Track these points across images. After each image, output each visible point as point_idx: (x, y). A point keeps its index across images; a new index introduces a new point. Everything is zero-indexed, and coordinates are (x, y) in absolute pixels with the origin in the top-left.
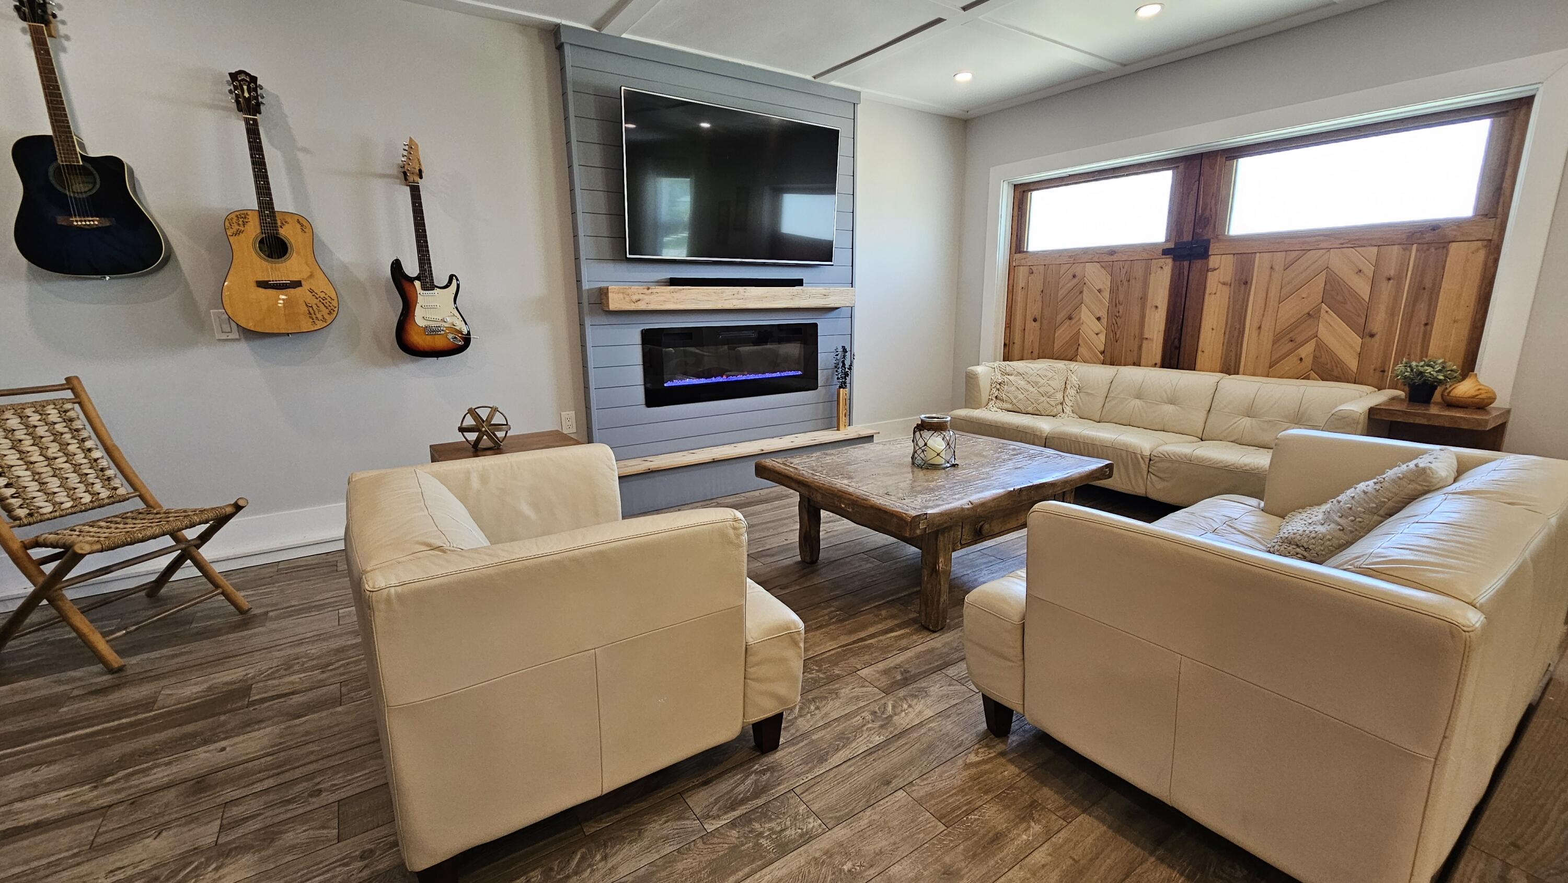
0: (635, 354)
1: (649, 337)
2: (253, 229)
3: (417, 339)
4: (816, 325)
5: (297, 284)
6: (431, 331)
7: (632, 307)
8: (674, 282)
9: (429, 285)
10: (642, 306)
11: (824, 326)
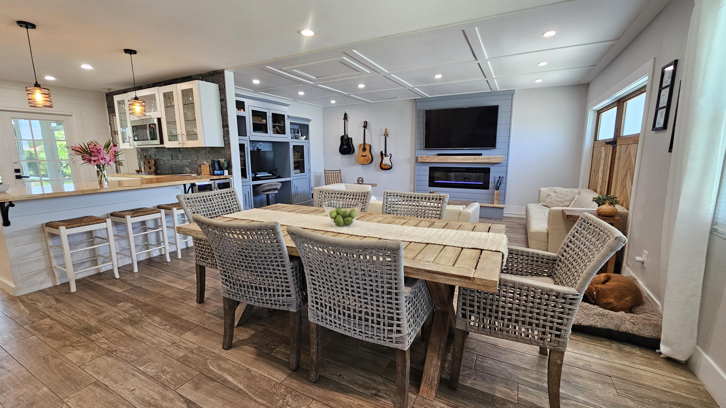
0: (427, 173)
1: (431, 169)
2: (362, 147)
3: (383, 167)
4: (489, 169)
5: (366, 156)
6: (385, 165)
7: (424, 161)
8: (439, 155)
9: (386, 156)
10: (426, 161)
11: (493, 169)
